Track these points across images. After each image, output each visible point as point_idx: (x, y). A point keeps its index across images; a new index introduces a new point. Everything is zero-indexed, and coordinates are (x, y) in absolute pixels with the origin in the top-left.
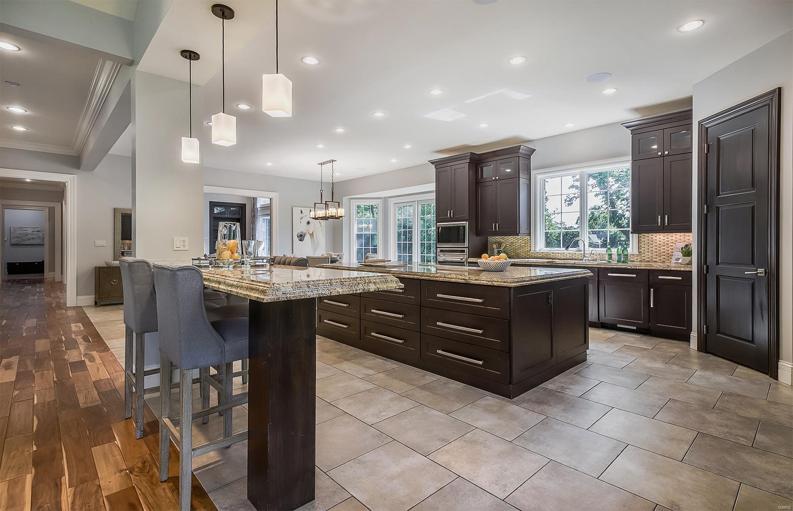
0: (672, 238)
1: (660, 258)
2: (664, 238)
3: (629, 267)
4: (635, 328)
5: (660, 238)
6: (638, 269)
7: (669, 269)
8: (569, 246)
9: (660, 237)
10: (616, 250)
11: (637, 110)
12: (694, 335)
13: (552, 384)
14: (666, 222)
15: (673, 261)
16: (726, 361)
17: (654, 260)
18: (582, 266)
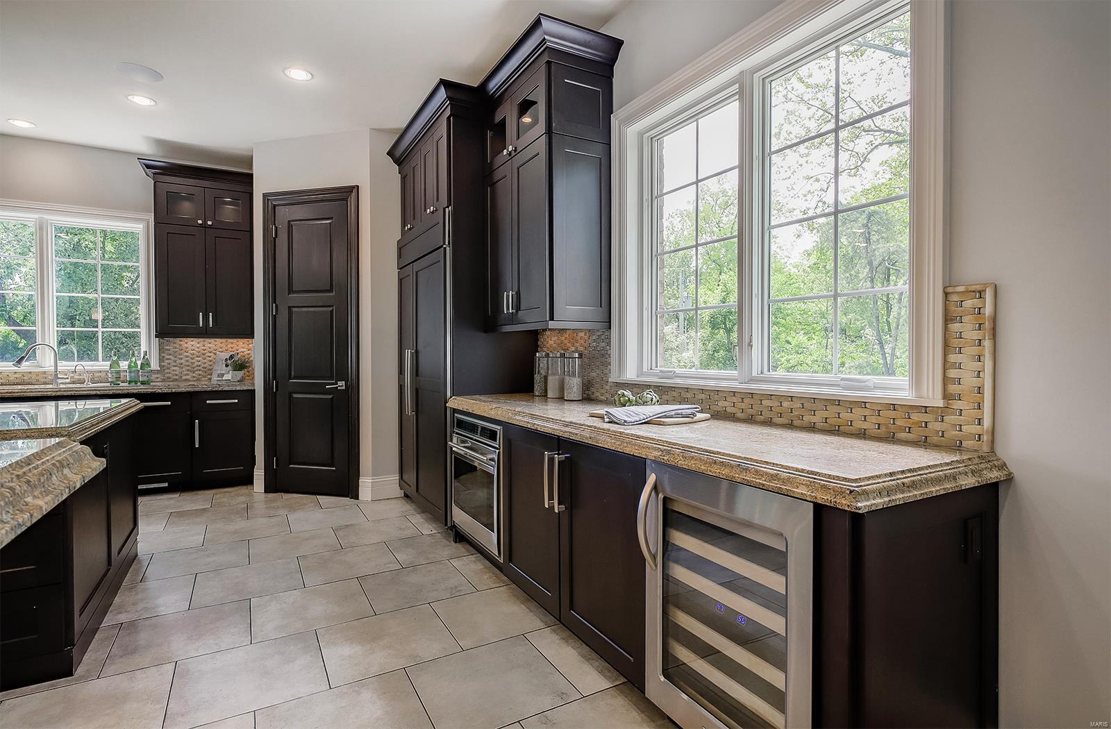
0: (210, 345)
1: (194, 375)
2: (198, 345)
3: (160, 391)
4: (166, 485)
5: (192, 345)
6: (175, 392)
7: (220, 389)
8: (23, 358)
9: (192, 343)
10: (127, 363)
11: (161, 143)
12: (259, 473)
13: (120, 613)
14: (211, 323)
15: (215, 378)
16: (299, 495)
17: (184, 377)
18: (65, 394)
